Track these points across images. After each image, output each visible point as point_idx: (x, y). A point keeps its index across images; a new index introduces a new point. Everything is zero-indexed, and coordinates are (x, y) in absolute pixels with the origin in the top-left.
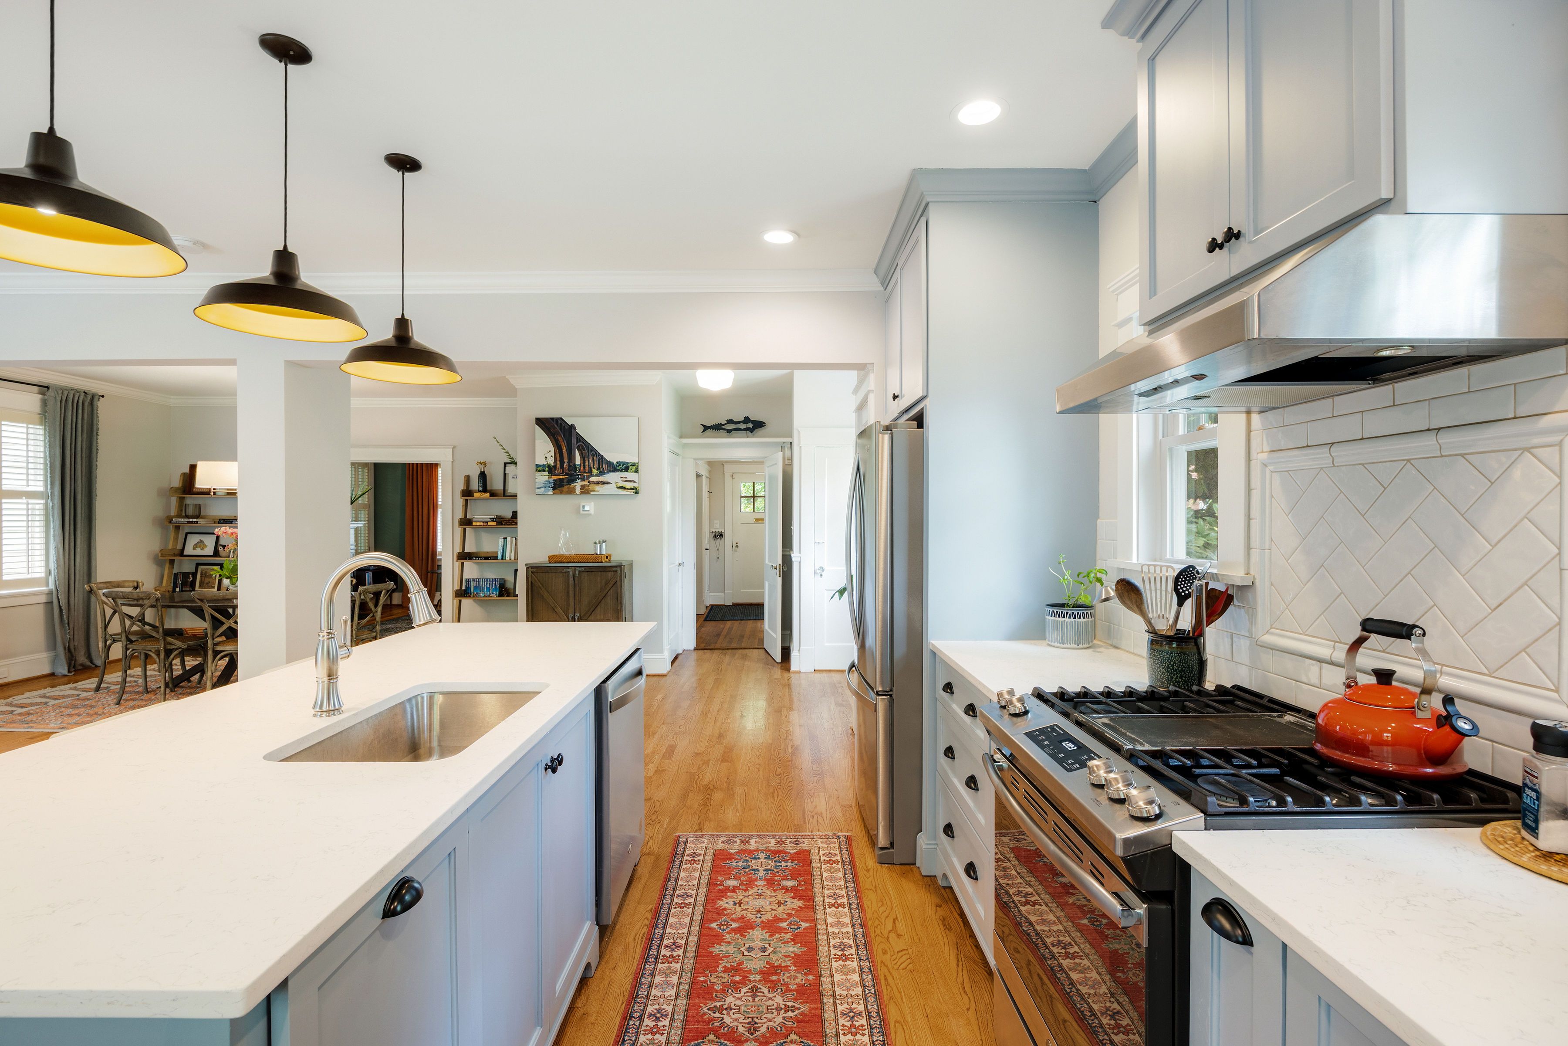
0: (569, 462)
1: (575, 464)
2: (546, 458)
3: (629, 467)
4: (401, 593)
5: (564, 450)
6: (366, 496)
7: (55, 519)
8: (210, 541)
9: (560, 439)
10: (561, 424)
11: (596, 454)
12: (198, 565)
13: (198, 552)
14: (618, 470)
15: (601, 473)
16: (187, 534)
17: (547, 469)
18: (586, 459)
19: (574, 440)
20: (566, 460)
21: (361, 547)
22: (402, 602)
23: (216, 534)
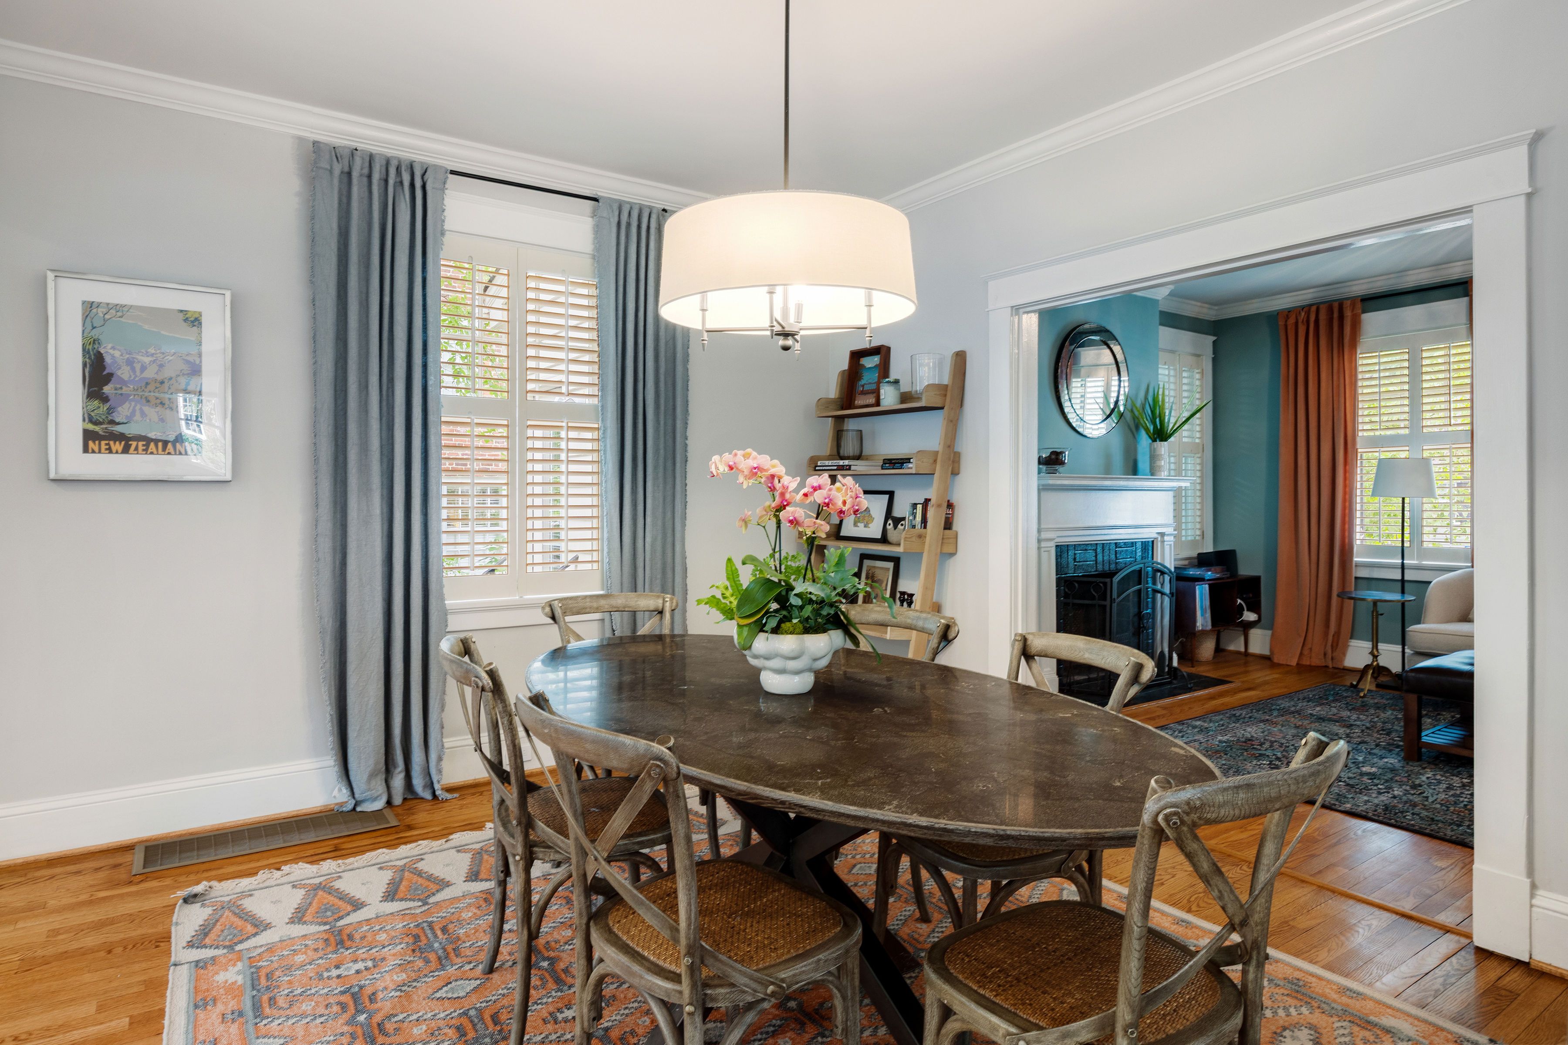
4: (1269, 632)
6: (1196, 420)
8: (877, 509)
13: (862, 530)
21: (1186, 530)
22: (1271, 650)
23: (891, 494)
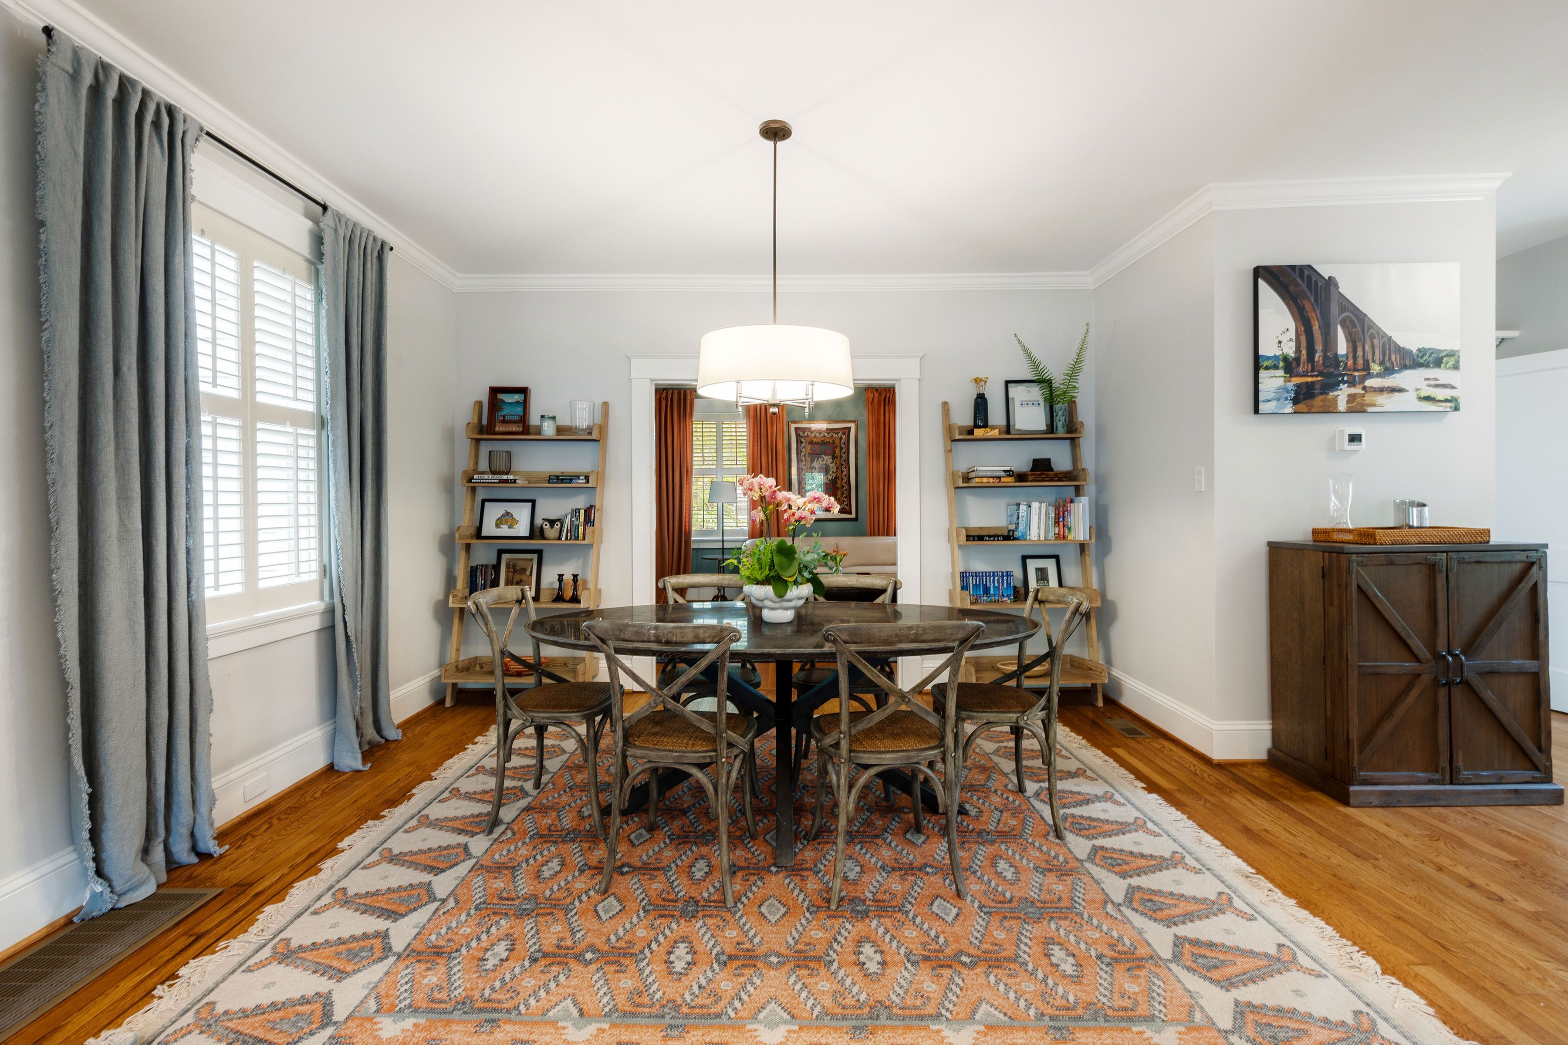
0: (1325, 350)
1: (1336, 355)
2: (1280, 342)
3: (1442, 358)
5: (1316, 327)
7: (338, 467)
8: (522, 514)
9: (1308, 306)
10: (1309, 276)
11: (1378, 334)
12: (500, 552)
13: (505, 531)
14: (1421, 365)
15: (1388, 371)
16: (484, 501)
17: (1281, 364)
18: (1359, 344)
19: (1334, 308)
20: (1319, 347)
23: (533, 502)
